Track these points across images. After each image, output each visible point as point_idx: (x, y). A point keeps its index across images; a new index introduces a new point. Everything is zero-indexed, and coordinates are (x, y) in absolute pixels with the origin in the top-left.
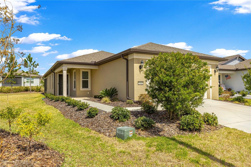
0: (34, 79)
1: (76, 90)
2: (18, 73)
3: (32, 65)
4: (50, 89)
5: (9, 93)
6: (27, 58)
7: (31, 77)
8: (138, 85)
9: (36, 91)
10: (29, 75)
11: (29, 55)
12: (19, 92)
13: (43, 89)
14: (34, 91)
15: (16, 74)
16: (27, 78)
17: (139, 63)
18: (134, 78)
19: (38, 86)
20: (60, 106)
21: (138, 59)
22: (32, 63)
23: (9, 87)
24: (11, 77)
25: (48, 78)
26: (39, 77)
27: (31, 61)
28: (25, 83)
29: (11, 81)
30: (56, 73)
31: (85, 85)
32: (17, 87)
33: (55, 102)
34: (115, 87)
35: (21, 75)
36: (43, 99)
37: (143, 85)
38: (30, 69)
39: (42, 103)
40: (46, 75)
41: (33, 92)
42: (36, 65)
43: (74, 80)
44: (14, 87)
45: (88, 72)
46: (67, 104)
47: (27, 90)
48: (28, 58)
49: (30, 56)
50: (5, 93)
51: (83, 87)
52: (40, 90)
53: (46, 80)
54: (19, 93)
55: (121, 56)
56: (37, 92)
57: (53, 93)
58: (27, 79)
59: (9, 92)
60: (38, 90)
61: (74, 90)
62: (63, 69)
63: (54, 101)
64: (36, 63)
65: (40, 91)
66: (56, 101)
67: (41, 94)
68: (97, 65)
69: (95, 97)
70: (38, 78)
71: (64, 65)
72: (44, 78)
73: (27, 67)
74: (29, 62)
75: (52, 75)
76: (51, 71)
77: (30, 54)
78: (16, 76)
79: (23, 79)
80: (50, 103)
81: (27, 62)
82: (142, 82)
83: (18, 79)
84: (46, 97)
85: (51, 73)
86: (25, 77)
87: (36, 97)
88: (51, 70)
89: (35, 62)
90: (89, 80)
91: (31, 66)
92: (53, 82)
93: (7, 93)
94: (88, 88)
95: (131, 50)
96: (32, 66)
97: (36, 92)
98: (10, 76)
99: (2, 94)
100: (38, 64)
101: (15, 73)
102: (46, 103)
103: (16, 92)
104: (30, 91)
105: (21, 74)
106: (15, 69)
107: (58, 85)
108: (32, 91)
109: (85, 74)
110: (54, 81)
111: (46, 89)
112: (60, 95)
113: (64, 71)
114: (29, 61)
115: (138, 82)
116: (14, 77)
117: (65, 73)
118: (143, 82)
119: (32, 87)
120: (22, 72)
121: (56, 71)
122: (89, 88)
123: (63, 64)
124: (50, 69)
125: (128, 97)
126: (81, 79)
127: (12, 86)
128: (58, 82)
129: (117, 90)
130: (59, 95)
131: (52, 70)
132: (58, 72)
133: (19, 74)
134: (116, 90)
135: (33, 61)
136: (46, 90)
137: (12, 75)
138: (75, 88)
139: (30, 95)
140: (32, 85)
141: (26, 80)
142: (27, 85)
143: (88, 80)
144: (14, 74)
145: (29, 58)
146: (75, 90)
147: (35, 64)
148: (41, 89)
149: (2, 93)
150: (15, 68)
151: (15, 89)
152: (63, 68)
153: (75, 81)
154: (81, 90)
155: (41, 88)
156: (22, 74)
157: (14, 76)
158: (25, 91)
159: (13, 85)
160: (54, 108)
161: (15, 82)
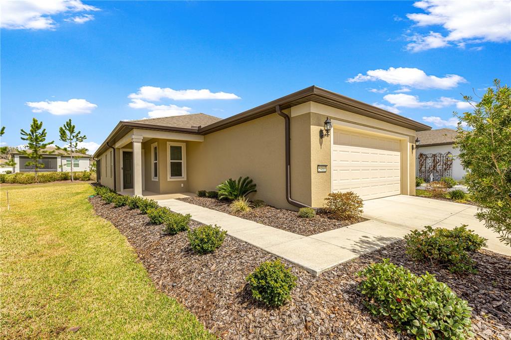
0: (80, 161)
1: (159, 179)
2: (48, 150)
3: (74, 137)
4: (106, 176)
5: (31, 183)
6: (64, 125)
7: (73, 157)
8: (318, 172)
9: (82, 180)
10: (69, 154)
11: (68, 121)
12: (49, 181)
13: (94, 175)
14: (78, 179)
15: (43, 152)
16: (67, 159)
17: (319, 125)
18: (311, 158)
19: (85, 171)
20: (131, 224)
21: (318, 116)
22: (74, 134)
23: (32, 174)
24: (35, 157)
25: (103, 158)
26: (89, 158)
27: (73, 131)
28: (64, 167)
29: (34, 163)
30: (117, 148)
31: (176, 170)
32: (45, 173)
33: (115, 207)
34: (249, 176)
35: (53, 153)
36: (90, 199)
37: (325, 172)
38: (71, 143)
39: (87, 209)
40: (99, 154)
41: (77, 181)
42: (82, 138)
43: (153, 162)
44: (40, 174)
45: (181, 147)
46: (148, 220)
47: (65, 178)
48: (66, 125)
49: (71, 123)
50: (23, 183)
51: (173, 175)
52: (89, 177)
53: (99, 163)
54: (51, 184)
55: (278, 108)
56: (84, 180)
57: (113, 188)
58: (67, 161)
59: (30, 181)
60: (86, 178)
61: (154, 179)
62: (134, 140)
63: (113, 204)
64: (81, 135)
65: (89, 180)
66: (119, 206)
67: (89, 185)
68: (202, 135)
69: (202, 194)
70: (86, 159)
71: (135, 131)
72: (96, 159)
73: (64, 140)
74: (68, 133)
75: (110, 154)
76: (108, 145)
77: (70, 120)
78: (43, 156)
79: (59, 160)
80: (105, 211)
81: (64, 132)
82: (324, 166)
83: (50, 160)
84: (98, 194)
85: (108, 148)
86: (63, 157)
87: (78, 194)
88: (107, 143)
89: (79, 133)
90: (184, 161)
91: (72, 139)
92: (111, 165)
93: (26, 184)
94: (181, 175)
95: (314, 89)
96: (75, 139)
97: (82, 182)
98: (33, 155)
99: (15, 187)
100: (85, 136)
101: (42, 150)
102: (96, 210)
103: (44, 182)
104: (71, 179)
105: (54, 151)
106: (42, 143)
107: (122, 171)
108: (76, 179)
109: (176, 152)
110: (113, 164)
111: (99, 177)
112: (125, 190)
113: (135, 144)
114: (70, 130)
115: (318, 166)
116: (41, 157)
117: (137, 148)
118: (326, 166)
119: (75, 173)
120: (56, 149)
121: (118, 145)
122: (183, 177)
123: (132, 129)
124: (105, 141)
125: (290, 199)
126: (169, 161)
127: (36, 171)
128: (122, 166)
129: (253, 183)
130: (124, 188)
131: (110, 144)
132: (122, 148)
133: (50, 153)
134: (251, 181)
135: (76, 131)
136: (100, 179)
137: (37, 154)
138: (156, 175)
139: (70, 186)
140: (75, 169)
141: (65, 162)
142: (67, 169)
143: (181, 163)
144: (41, 152)
145: (68, 126)
146: (157, 180)
147: (79, 136)
148: (91, 177)
149: (16, 184)
150: (41, 141)
151: (43, 176)
152: (133, 137)
153: (156, 164)
154: (168, 180)
155: (90, 174)
156: (57, 152)
157: (41, 155)
158: (62, 180)
159: (39, 170)
160: (113, 228)
161: (42, 164)
